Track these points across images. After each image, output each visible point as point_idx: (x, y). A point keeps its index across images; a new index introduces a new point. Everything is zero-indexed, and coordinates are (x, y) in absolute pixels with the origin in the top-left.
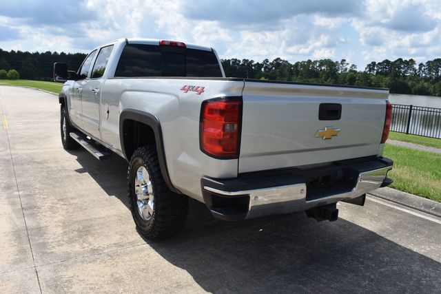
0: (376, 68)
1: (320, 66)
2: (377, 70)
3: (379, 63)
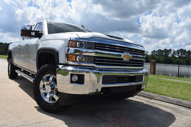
0: (155, 53)
2: (156, 54)
3: (157, 51)
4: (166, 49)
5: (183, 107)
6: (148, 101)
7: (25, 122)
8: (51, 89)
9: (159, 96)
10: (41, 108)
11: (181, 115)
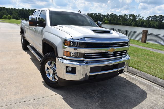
1: (129, 17)
2: (151, 19)
3: (152, 17)
4: (161, 15)
5: (157, 85)
6: (130, 76)
7: (35, 97)
8: (53, 72)
9: (140, 73)
10: (47, 84)
11: (152, 94)
